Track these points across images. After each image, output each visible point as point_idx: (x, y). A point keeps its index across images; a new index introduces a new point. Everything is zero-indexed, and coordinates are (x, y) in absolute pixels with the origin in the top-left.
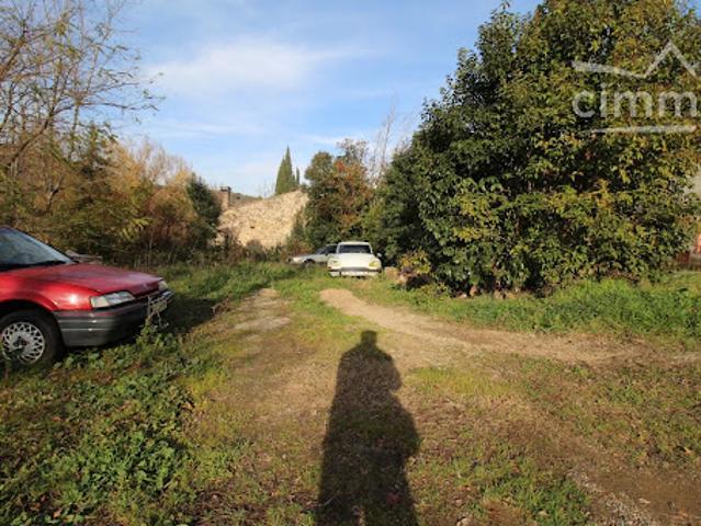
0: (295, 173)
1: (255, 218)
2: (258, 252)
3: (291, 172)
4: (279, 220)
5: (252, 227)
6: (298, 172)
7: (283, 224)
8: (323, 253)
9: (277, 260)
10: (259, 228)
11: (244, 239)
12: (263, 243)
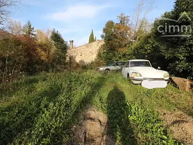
0: (95, 38)
1: (82, 52)
2: (83, 64)
3: (93, 38)
4: (91, 52)
5: (81, 55)
6: (96, 38)
7: (93, 54)
8: (113, 65)
9: (92, 69)
10: (83, 56)
11: (78, 60)
12: (85, 61)
